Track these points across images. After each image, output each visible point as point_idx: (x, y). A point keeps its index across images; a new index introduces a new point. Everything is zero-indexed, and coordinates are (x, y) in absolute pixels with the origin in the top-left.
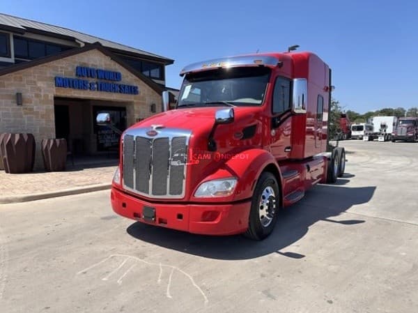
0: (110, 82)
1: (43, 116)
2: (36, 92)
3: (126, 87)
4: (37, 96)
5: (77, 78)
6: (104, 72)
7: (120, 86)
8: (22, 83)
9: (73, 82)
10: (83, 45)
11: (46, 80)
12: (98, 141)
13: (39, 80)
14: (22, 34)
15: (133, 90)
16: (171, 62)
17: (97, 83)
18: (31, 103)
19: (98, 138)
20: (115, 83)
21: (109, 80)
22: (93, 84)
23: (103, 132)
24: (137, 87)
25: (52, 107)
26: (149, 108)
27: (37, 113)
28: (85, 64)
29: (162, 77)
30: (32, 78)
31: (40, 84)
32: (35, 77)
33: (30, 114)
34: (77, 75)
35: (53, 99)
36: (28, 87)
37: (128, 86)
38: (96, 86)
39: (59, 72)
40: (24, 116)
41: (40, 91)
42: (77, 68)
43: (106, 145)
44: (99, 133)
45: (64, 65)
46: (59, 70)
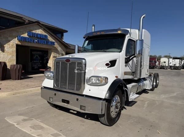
3: (50, 42)
5: (27, 36)
6: (41, 35)
7: (47, 42)
8: (1, 37)
9: (26, 39)
10: (27, 21)
11: (12, 37)
12: (32, 65)
13: (9, 37)
15: (53, 44)
16: (66, 31)
18: (5, 47)
21: (42, 38)
23: (35, 61)
25: (15, 49)
27: (8, 52)
28: (32, 30)
30: (6, 36)
31: (10, 39)
39: (19, 34)
42: (28, 32)
43: (36, 68)
45: (22, 31)
46: (20, 32)
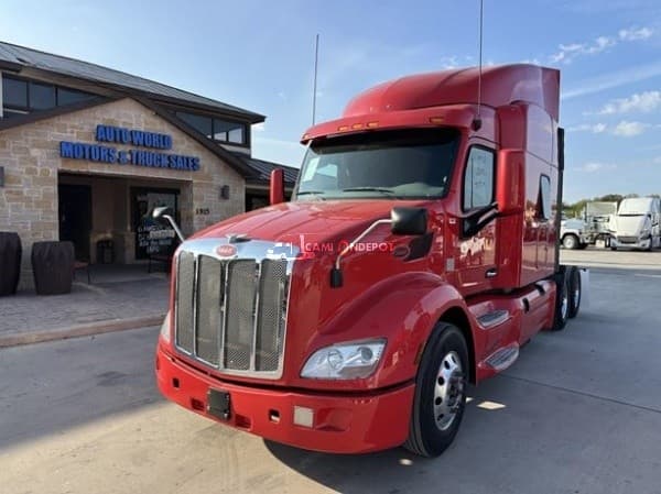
0: (153, 151)
1: (38, 204)
2: (29, 166)
3: (179, 159)
4: (31, 172)
5: (96, 143)
6: (144, 135)
7: (169, 158)
8: (7, 150)
9: (90, 150)
11: (45, 148)
12: (137, 243)
13: (34, 146)
14: (18, 71)
15: (191, 164)
16: (260, 119)
17: (130, 152)
18: (19, 182)
19: (137, 238)
20: (160, 151)
21: (152, 147)
22: (125, 153)
24: (198, 160)
25: (54, 189)
26: (218, 192)
27: (29, 200)
28: (112, 121)
29: (247, 143)
30: (22, 143)
31: (35, 152)
32: (26, 140)
33: (16, 200)
34: (97, 139)
35: (56, 176)
36: (16, 158)
37: (183, 158)
38: (128, 157)
39: (69, 135)
40: (6, 204)
41: (35, 163)
42: (98, 127)
43: (151, 250)
44: (139, 230)
45: (76, 124)
46: (69, 130)
